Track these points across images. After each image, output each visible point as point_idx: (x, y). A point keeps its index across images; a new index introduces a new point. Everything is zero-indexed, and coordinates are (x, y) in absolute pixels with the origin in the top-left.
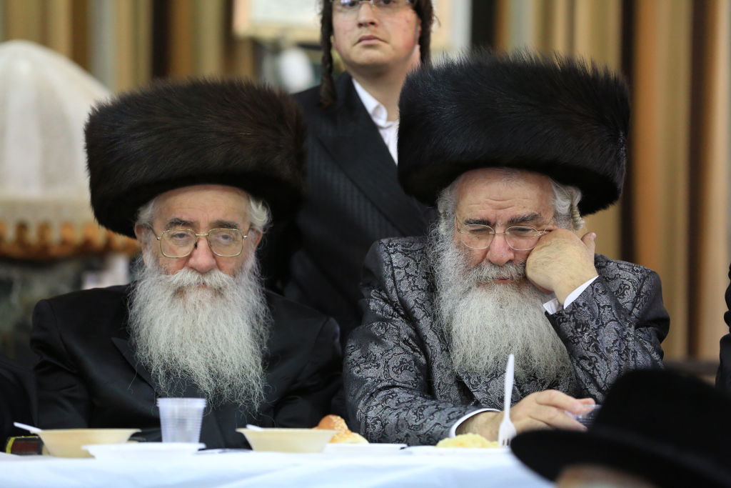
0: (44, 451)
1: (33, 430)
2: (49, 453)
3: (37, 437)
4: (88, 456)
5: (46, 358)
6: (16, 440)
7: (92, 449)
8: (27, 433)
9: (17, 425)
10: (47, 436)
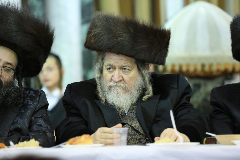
0: (217, 142)
1: (213, 135)
2: (219, 143)
3: (214, 138)
4: (233, 144)
5: (217, 108)
6: (207, 139)
7: (235, 142)
8: (210, 136)
9: (207, 133)
10: (218, 137)
